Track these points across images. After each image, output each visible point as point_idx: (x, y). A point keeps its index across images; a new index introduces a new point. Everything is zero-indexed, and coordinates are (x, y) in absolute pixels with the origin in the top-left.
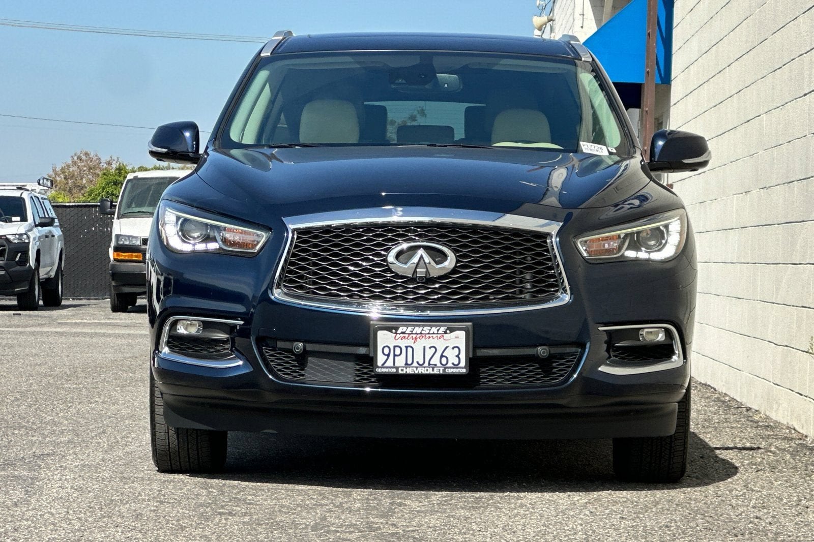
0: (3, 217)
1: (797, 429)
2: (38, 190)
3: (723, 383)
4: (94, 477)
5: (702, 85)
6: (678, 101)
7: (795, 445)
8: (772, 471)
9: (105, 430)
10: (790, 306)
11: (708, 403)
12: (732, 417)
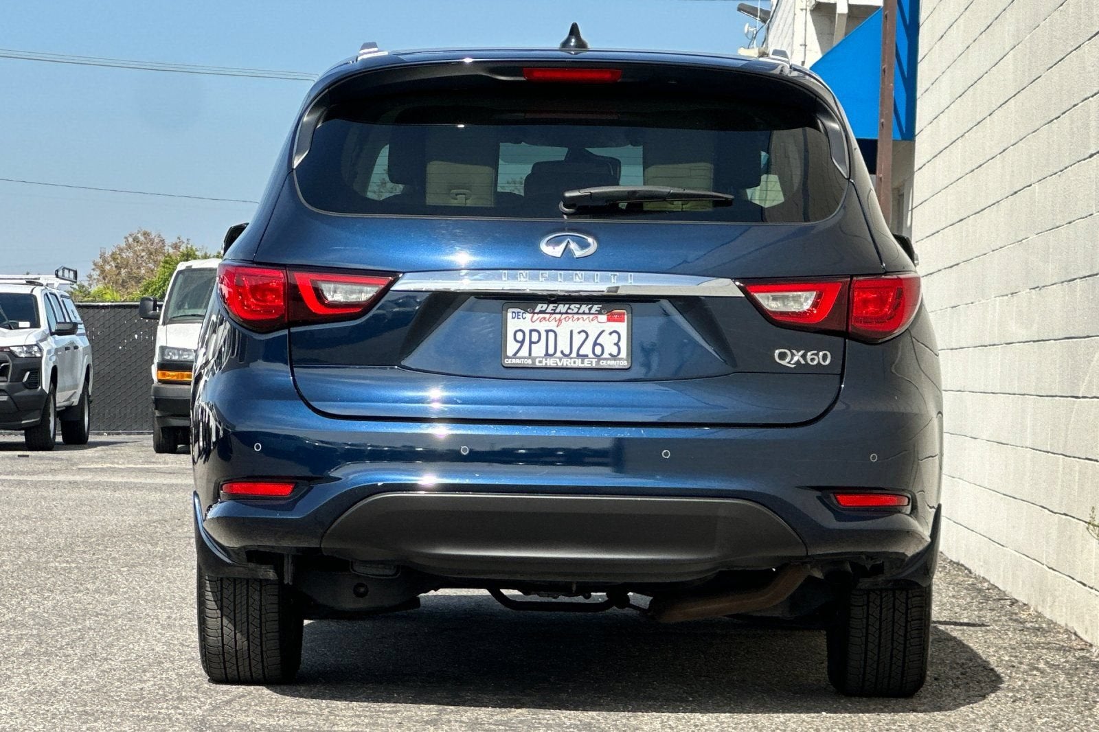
0: (5, 323)
1: (1079, 633)
2: (56, 285)
3: (981, 564)
4: (41, 712)
5: (954, 142)
6: (924, 165)
7: (1073, 659)
8: (1036, 702)
9: (84, 634)
10: (1070, 457)
11: (958, 592)
12: (989, 615)
